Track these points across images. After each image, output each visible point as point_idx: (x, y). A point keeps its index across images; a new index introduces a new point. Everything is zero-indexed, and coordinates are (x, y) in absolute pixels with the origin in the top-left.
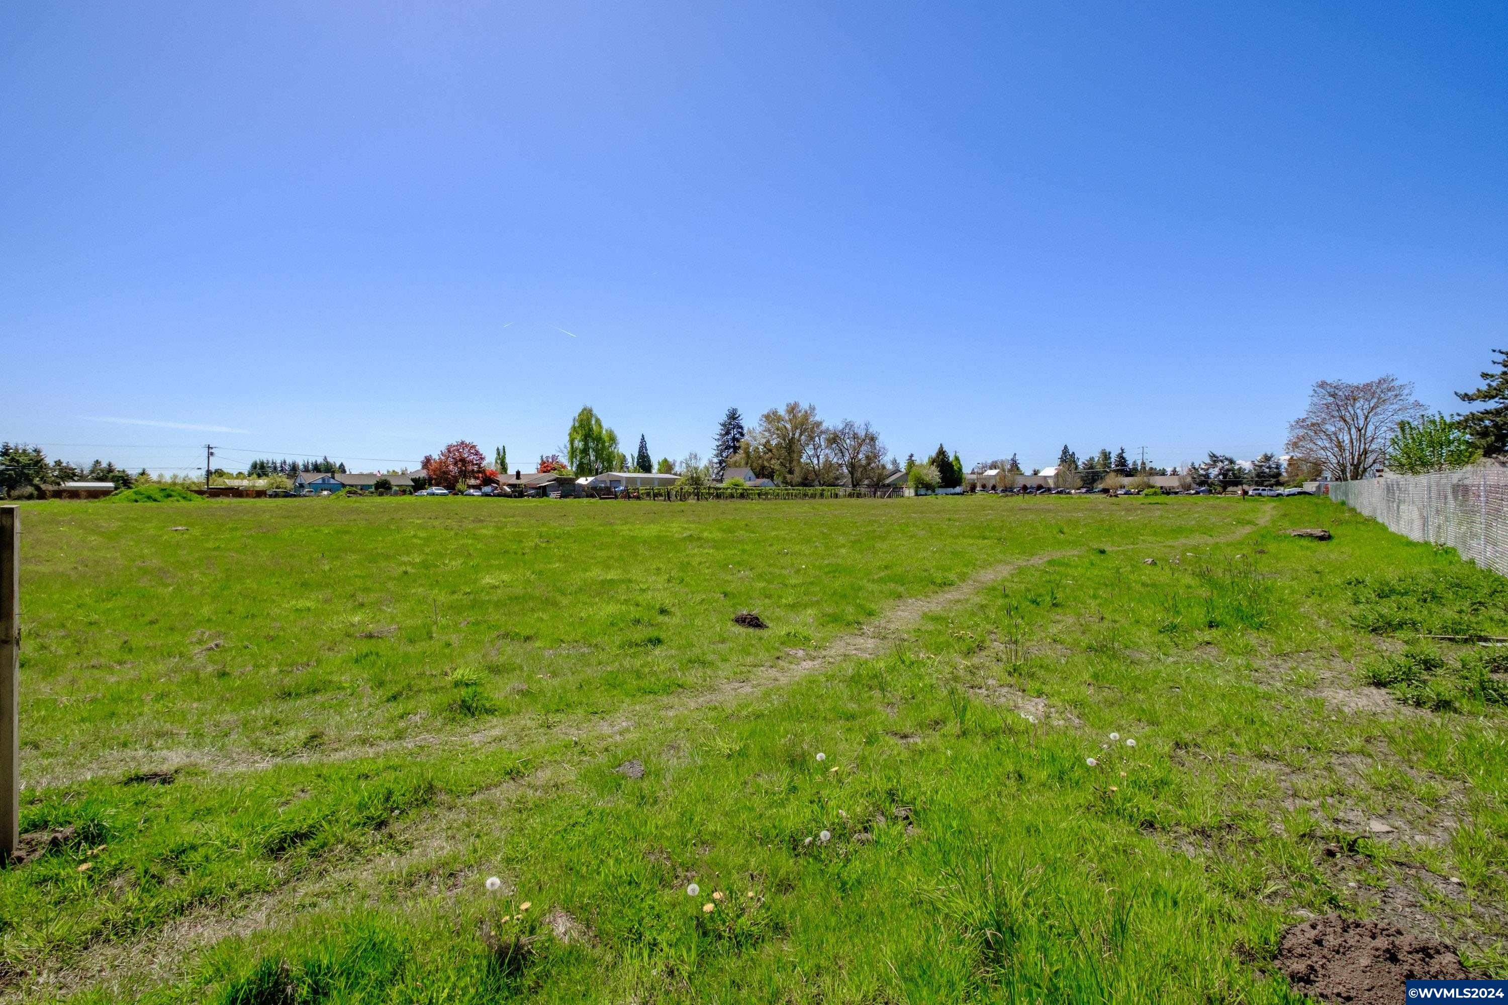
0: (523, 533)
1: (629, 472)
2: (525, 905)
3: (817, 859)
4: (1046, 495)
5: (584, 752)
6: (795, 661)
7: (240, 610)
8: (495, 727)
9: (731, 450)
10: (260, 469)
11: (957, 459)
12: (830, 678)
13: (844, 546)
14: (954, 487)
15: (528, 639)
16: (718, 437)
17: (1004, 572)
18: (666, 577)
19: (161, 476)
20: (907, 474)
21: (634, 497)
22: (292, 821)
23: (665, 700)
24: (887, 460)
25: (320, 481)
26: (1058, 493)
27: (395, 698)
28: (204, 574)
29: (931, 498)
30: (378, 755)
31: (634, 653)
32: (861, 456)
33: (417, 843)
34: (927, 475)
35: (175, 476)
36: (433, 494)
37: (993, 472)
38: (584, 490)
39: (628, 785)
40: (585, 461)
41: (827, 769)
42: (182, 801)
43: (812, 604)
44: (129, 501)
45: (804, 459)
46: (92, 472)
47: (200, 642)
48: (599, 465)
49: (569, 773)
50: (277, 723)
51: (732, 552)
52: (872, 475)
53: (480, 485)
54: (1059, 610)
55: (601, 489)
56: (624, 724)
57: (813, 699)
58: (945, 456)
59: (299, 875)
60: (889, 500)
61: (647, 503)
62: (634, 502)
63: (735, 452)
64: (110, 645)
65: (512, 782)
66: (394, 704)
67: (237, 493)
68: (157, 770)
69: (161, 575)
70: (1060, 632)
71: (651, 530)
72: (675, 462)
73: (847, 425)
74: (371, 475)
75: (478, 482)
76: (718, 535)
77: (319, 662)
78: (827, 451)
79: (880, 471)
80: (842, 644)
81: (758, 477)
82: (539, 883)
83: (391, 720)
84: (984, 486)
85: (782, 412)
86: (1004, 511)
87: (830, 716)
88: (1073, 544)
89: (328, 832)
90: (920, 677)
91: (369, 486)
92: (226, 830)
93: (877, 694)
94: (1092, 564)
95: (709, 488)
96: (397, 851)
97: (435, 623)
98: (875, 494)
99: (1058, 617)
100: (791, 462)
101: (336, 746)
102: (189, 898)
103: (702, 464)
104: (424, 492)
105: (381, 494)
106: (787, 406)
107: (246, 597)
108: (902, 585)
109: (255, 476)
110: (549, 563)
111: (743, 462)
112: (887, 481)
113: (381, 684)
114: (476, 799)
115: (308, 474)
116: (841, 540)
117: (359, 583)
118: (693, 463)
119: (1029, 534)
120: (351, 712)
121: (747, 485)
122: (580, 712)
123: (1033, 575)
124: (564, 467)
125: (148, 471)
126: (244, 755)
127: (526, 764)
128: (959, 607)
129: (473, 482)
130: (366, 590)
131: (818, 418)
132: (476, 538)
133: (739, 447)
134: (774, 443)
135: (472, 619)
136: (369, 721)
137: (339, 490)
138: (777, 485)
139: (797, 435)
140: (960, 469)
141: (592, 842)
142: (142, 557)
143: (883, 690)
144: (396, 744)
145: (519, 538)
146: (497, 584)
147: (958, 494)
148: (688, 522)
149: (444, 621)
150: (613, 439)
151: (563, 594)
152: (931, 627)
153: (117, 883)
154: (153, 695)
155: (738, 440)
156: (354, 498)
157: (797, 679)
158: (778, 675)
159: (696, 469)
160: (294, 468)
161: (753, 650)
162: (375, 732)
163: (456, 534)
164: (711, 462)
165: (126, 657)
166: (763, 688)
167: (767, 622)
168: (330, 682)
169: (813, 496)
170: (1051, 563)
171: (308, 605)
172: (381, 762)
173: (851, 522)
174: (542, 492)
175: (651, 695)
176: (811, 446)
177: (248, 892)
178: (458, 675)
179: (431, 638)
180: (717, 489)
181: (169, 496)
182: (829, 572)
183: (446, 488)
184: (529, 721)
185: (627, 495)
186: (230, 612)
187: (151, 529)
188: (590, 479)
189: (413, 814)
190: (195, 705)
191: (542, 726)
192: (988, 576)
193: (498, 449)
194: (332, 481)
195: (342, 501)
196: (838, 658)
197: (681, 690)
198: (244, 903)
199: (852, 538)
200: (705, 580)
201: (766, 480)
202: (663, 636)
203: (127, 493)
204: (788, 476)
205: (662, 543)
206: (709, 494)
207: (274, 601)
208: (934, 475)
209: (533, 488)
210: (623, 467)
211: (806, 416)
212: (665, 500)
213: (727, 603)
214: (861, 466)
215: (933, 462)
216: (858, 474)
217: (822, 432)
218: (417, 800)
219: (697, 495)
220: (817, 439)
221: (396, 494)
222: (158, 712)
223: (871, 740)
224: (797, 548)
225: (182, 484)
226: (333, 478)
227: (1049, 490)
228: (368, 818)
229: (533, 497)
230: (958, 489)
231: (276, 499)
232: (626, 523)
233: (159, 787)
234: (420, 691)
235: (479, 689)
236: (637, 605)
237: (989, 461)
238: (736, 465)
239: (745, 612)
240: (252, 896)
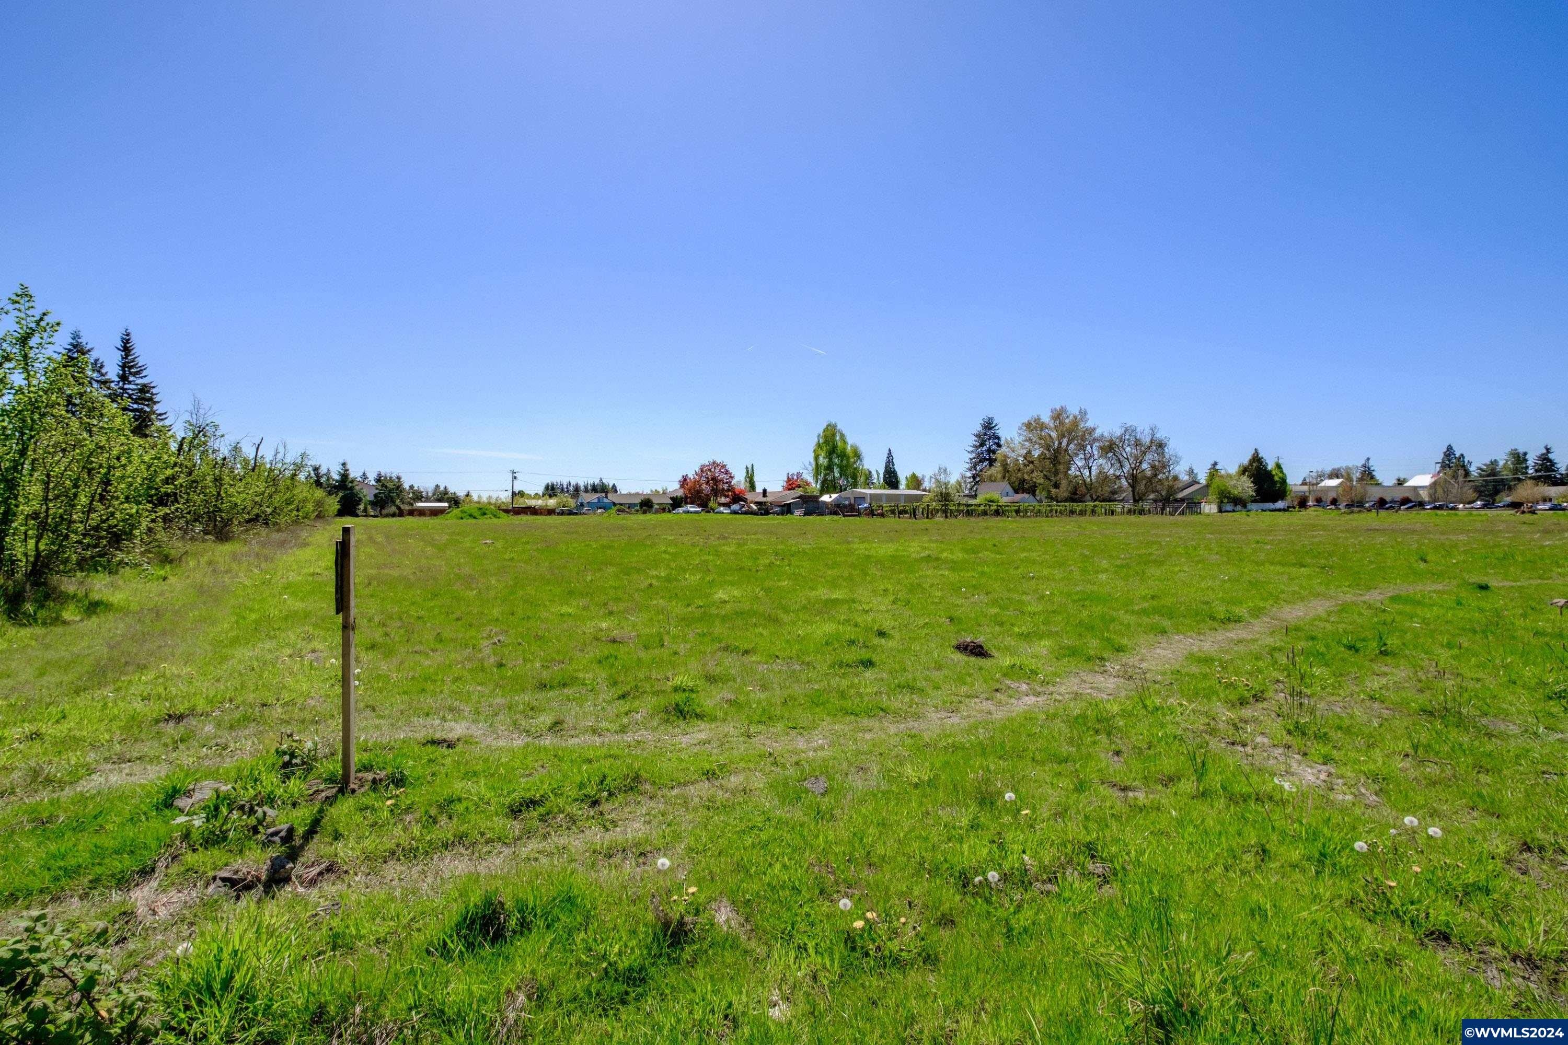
0: (760, 550)
1: (875, 488)
2: (692, 890)
3: (988, 901)
4: (1413, 514)
5: (776, 763)
6: (1018, 695)
7: (520, 612)
8: (701, 732)
9: (986, 463)
10: (551, 491)
11: (1279, 466)
12: (1051, 717)
13: (1106, 571)
14: (1275, 501)
15: (746, 652)
16: (971, 449)
17: (1320, 607)
18: (892, 598)
19: (480, 497)
20: (1208, 486)
21: (879, 514)
22: (529, 790)
23: (866, 722)
24: (1180, 470)
25: (596, 501)
26: (1435, 508)
27: (623, 696)
28: (499, 581)
29: (1240, 516)
30: (603, 744)
31: (843, 674)
32: (1145, 466)
33: (620, 823)
34: (1235, 487)
35: (490, 497)
36: (688, 512)
37: (1334, 482)
38: (827, 508)
39: (808, 799)
40: (830, 478)
41: (1018, 811)
42: (458, 763)
43: (1050, 634)
44: (458, 518)
45: (1073, 471)
46: (434, 494)
47: (489, 637)
48: (842, 482)
49: (758, 782)
50: (532, 709)
51: (970, 574)
52: (1159, 487)
53: (730, 503)
54: (1389, 660)
55: (845, 506)
56: (820, 742)
57: (1023, 737)
58: (1261, 463)
59: (528, 833)
60: (1180, 517)
61: (891, 521)
62: (878, 520)
63: (991, 465)
64: (429, 636)
65: (707, 782)
66: (622, 702)
67: (533, 511)
68: (445, 737)
69: (469, 581)
70: (1385, 687)
71: (886, 550)
72: (924, 477)
73: (1126, 430)
74: (637, 494)
75: (728, 500)
76: (959, 556)
77: (571, 659)
78: (1101, 461)
79: (1171, 483)
80: (1077, 680)
81: (1016, 492)
82: (711, 873)
83: (618, 716)
84: (1319, 501)
85: (1046, 418)
86: (1342, 531)
87: (1038, 757)
88: (1435, 575)
89: (555, 802)
90: (1162, 726)
91: (635, 505)
92: (483, 790)
93: (1103, 738)
94: (1459, 603)
95: (959, 504)
96: (604, 826)
97: (668, 633)
98: (1163, 509)
99: (1385, 669)
100: (1056, 473)
101: (572, 733)
102: (452, 839)
103: (953, 479)
104: (680, 510)
105: (645, 512)
106: (1052, 411)
107: (525, 602)
108: (1170, 619)
109: (547, 496)
110: (779, 580)
111: (999, 476)
112: (1180, 495)
113: (615, 683)
114: (674, 793)
115: (587, 494)
116: (1105, 564)
117: (612, 593)
118: (942, 478)
119: (1371, 562)
120: (588, 706)
121: (1004, 500)
122: (780, 726)
123: (1360, 614)
124: (808, 484)
125: (472, 493)
126: (506, 733)
127: (722, 767)
128: (1241, 648)
129: (723, 500)
130: (618, 600)
131: (1090, 424)
132: (717, 554)
133: (995, 460)
134: (1036, 454)
135: (699, 631)
136: (601, 715)
137: (610, 508)
138: (1040, 501)
139: (1064, 444)
140: (1284, 481)
141: (764, 845)
142: (459, 565)
143: (1109, 734)
144: (619, 737)
145: (755, 556)
146: (727, 599)
147: (1279, 510)
148: (930, 541)
149: (675, 631)
150: (857, 455)
151: (786, 612)
152: (1194, 669)
153: (408, 818)
154: (451, 677)
155: (994, 452)
156: (622, 516)
157: (1014, 714)
158: (993, 708)
159: (946, 484)
160: (577, 489)
161: (969, 680)
162: (604, 724)
163: (701, 550)
164: (963, 476)
165: (439, 646)
166: (972, 720)
167: (994, 653)
168: (577, 678)
169: (1082, 513)
170: (1395, 599)
171: (570, 610)
172: (604, 750)
173: (1125, 544)
174: (787, 509)
175: (852, 717)
176: (1081, 456)
177: (493, 841)
178: (677, 681)
179: (663, 645)
180: (968, 505)
181: (484, 514)
182: (1080, 600)
183: (699, 506)
184: (732, 729)
185: (871, 513)
186: (513, 614)
187: (467, 543)
188: (834, 496)
189: (620, 797)
190: (479, 688)
191: (743, 735)
192: (1294, 613)
193: (747, 468)
194: (606, 500)
195: (612, 518)
196: (1067, 696)
197: (883, 714)
198: (489, 849)
199: (1119, 562)
200: (933, 603)
201: (1026, 496)
202: (875, 658)
203: (456, 511)
204: (1054, 491)
205: (897, 563)
206: (960, 512)
207: (545, 606)
208: (1246, 486)
209: (779, 506)
210: (868, 483)
211: (1075, 423)
212: (910, 518)
213: (952, 628)
214: (1145, 477)
215: (1244, 471)
216: (1141, 487)
217: (1095, 440)
218: (625, 786)
219: (945, 512)
220: (1089, 448)
221: (657, 512)
222: (453, 692)
223: (1080, 788)
224: (1046, 572)
225: (495, 505)
226: (607, 497)
227: (1421, 504)
228: (585, 796)
229: (778, 514)
230: (1280, 504)
231: (562, 517)
232: (863, 542)
233: (444, 750)
234: (645, 692)
235: (694, 696)
236: (856, 626)
237: (1328, 469)
238: (991, 479)
239: (968, 640)
240: (495, 844)
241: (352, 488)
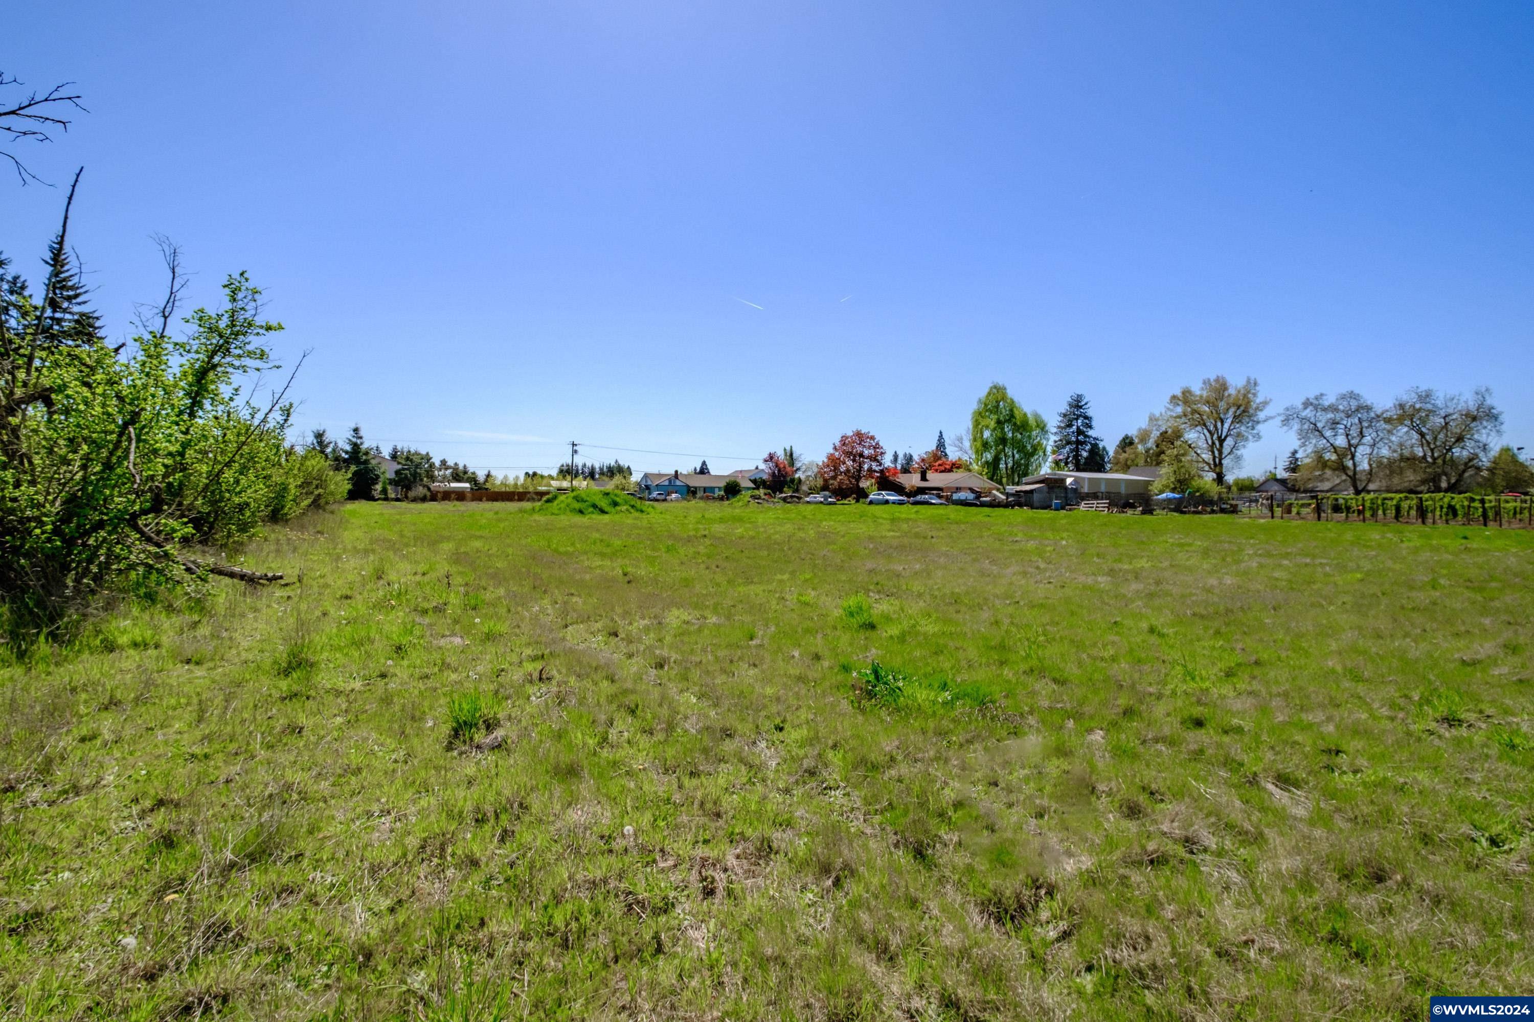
25: (667, 483)
46: (454, 473)
91: (716, 488)
194: (678, 483)
241: (366, 462)
